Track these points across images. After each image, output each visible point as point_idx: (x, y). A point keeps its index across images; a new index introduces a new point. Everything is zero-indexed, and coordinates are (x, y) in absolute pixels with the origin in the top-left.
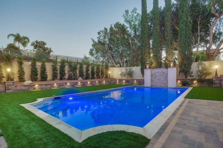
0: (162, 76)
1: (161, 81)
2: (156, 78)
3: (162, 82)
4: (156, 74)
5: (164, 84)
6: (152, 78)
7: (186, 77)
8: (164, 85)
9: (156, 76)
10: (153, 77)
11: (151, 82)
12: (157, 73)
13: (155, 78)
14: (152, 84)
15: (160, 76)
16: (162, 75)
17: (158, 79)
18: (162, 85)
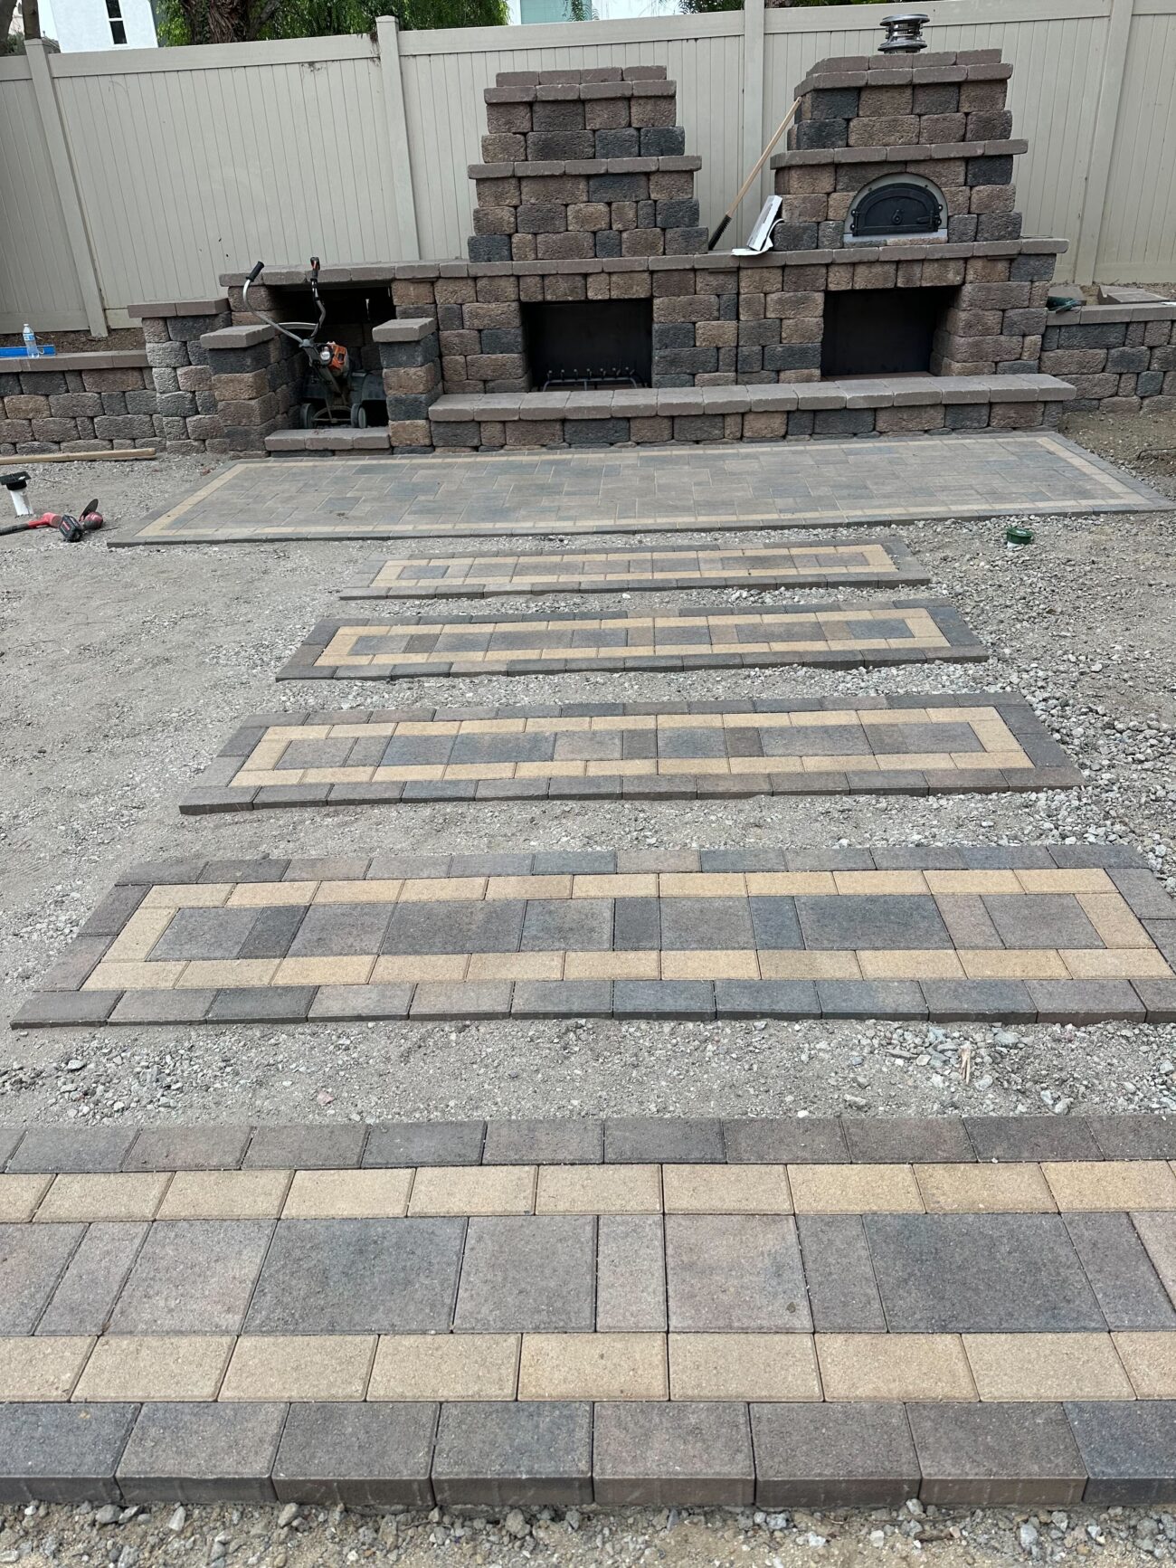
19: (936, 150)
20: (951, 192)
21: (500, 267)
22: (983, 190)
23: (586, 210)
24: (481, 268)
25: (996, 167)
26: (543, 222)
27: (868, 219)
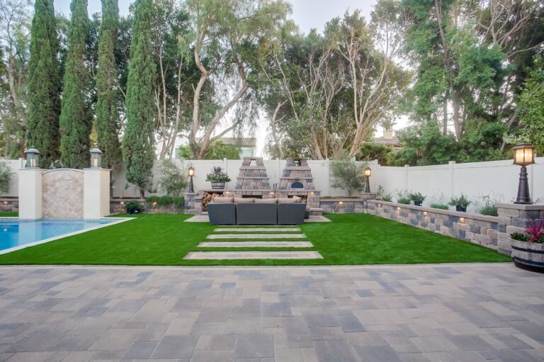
0: (73, 188)
1: (70, 204)
2: (58, 195)
3: (73, 205)
4: (57, 184)
5: (77, 211)
6: (45, 195)
7: (142, 193)
8: (76, 214)
9: (56, 189)
10: (49, 193)
11: (44, 206)
12: (59, 180)
13: (54, 193)
14: (46, 213)
15: (67, 189)
16: (72, 186)
17: (61, 198)
18: (73, 213)
19: (302, 178)
20: (304, 183)
21: (240, 190)
22: (309, 184)
23: (252, 183)
24: (237, 190)
25: (310, 181)
26: (246, 185)
27: (294, 186)
